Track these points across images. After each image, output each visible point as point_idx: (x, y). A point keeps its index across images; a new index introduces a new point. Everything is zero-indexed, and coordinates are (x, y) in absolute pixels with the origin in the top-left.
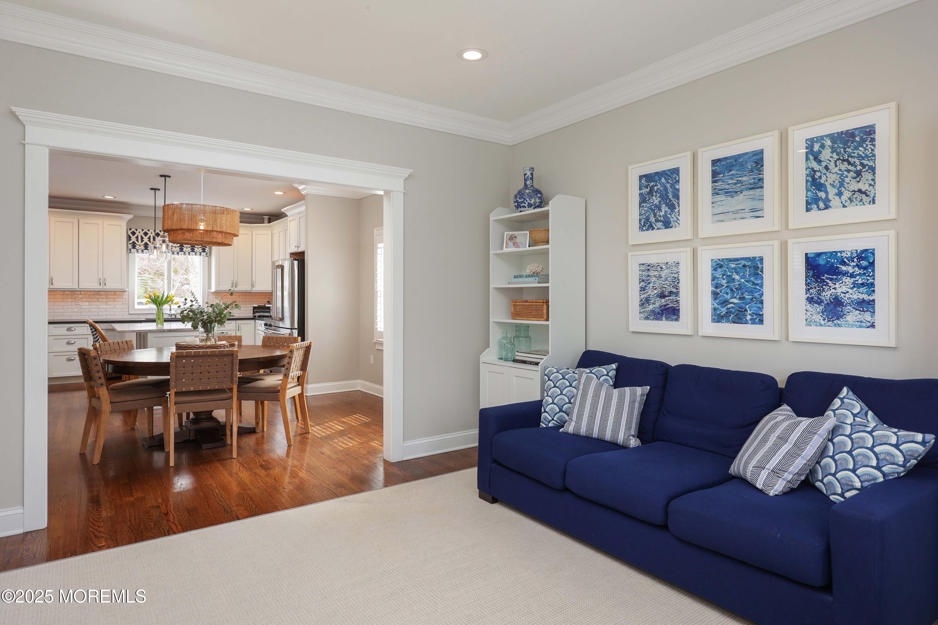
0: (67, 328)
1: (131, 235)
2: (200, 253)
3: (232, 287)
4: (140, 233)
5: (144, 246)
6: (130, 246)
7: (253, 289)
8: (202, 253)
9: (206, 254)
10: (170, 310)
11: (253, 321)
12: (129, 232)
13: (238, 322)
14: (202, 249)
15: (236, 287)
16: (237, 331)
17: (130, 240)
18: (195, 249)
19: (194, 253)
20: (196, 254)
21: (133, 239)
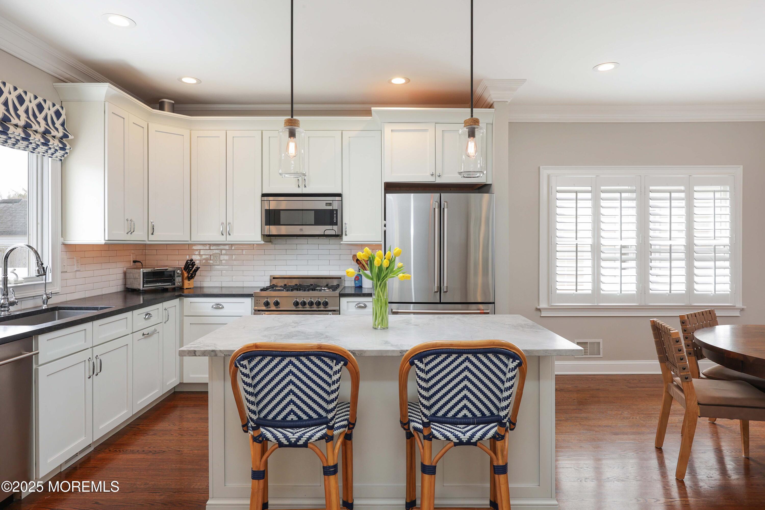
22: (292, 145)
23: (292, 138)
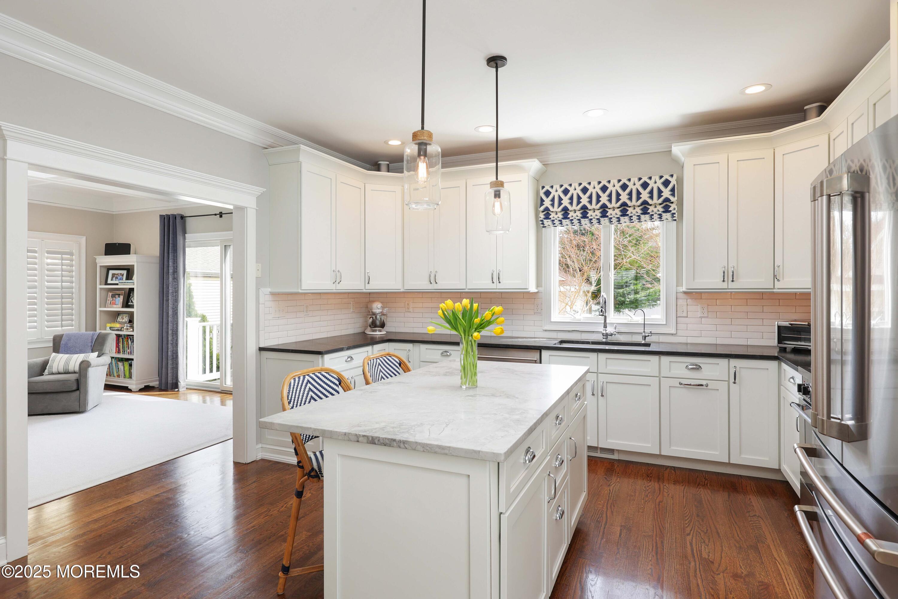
0: (441, 351)
1: (544, 197)
2: (660, 215)
3: (724, 281)
4: (557, 192)
5: (563, 213)
6: (542, 216)
7: (778, 285)
8: (664, 214)
9: (673, 217)
10: (605, 326)
11: (773, 364)
12: (542, 192)
13: (734, 362)
14: (663, 207)
15: (733, 281)
16: (732, 384)
17: (542, 204)
18: (649, 209)
19: (647, 216)
20: (651, 218)
21: (547, 203)
22: (497, 204)
23: (497, 198)
